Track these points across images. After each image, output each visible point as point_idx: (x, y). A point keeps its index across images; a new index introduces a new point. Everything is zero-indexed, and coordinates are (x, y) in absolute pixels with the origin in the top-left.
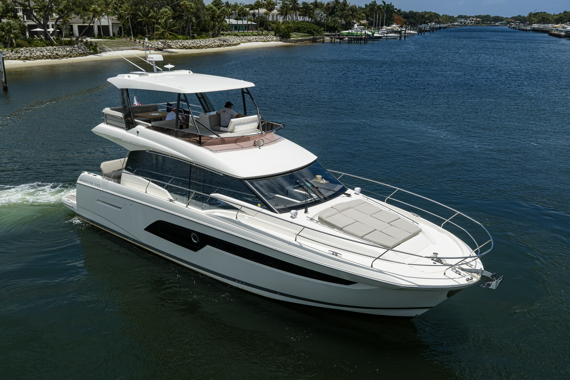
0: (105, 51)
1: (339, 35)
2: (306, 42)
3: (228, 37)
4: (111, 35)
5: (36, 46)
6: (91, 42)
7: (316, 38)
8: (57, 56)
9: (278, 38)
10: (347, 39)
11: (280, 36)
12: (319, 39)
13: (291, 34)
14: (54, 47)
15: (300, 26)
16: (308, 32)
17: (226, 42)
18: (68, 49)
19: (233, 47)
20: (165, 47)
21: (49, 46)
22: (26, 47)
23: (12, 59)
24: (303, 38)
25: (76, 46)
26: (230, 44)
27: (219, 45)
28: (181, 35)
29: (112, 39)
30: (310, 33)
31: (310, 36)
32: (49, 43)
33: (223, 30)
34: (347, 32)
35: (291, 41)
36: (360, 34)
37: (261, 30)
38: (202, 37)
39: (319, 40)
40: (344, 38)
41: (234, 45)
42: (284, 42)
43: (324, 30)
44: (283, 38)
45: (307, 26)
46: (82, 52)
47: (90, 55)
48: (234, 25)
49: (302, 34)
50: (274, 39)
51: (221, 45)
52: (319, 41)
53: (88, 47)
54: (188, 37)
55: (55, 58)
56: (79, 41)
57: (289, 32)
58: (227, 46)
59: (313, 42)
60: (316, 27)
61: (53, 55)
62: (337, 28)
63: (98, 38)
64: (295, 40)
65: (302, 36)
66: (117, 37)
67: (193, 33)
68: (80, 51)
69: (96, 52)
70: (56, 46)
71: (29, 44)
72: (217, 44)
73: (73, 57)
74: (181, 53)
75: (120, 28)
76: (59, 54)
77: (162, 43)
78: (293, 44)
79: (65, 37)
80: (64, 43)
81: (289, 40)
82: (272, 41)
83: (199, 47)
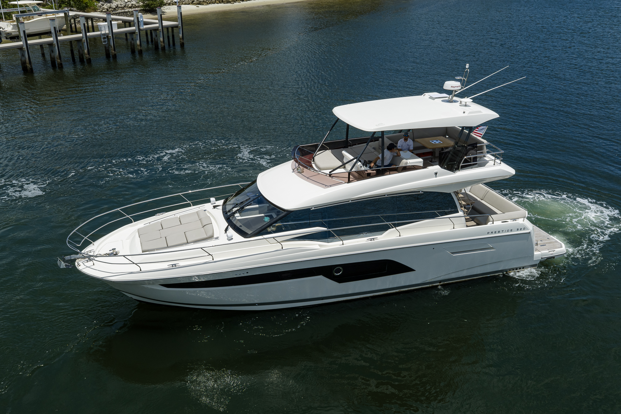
8: (230, 0)
23: (185, 4)
73: (246, 1)
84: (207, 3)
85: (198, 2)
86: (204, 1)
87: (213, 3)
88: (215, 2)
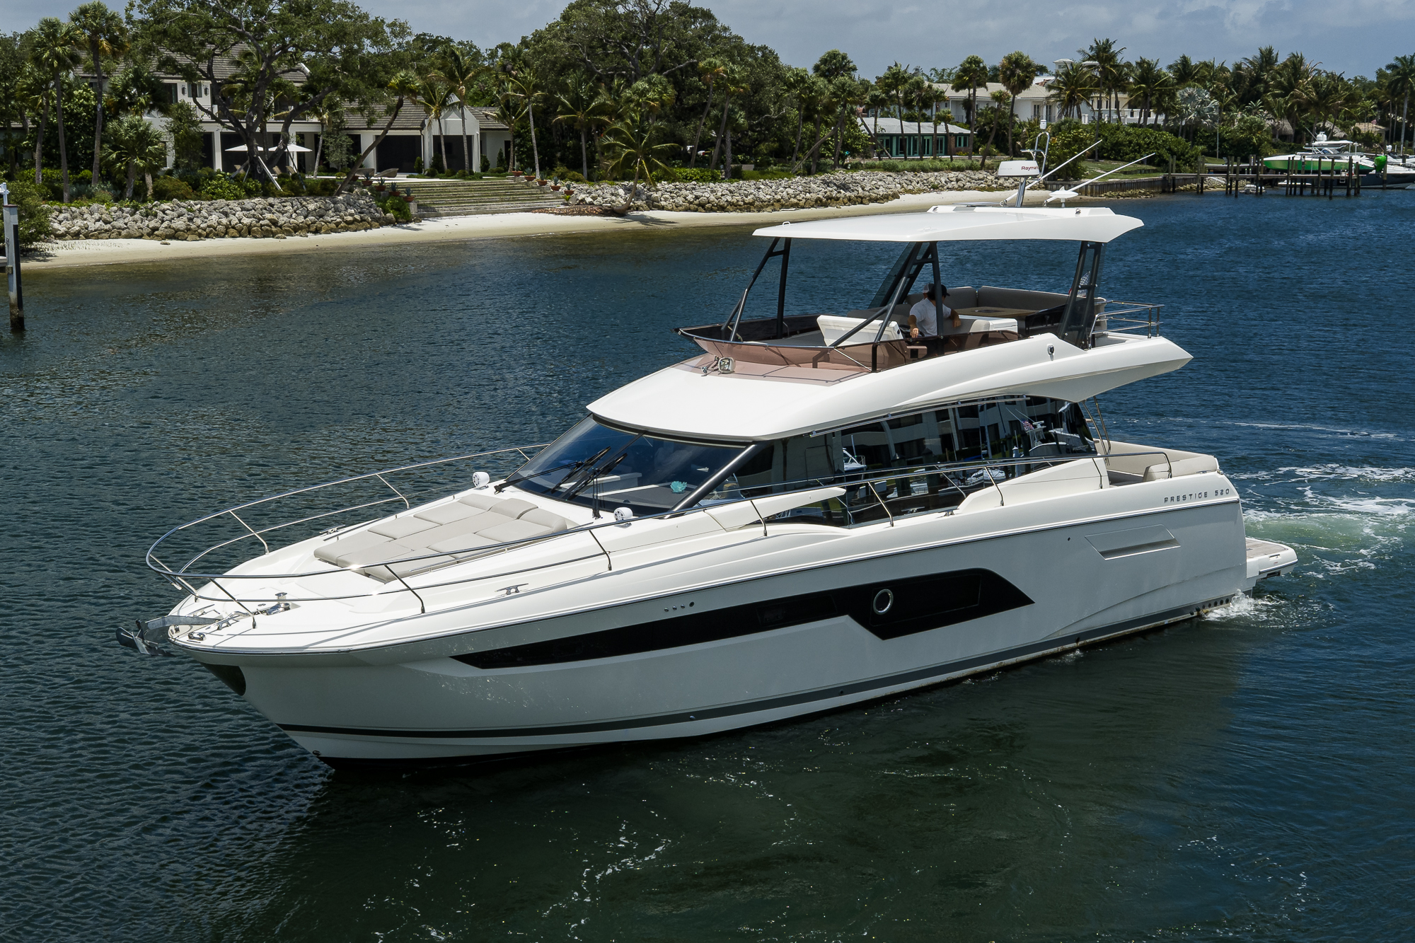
2: (1137, 191)
4: (475, 165)
5: (214, 196)
6: (394, 185)
10: (1286, 182)
13: (1084, 165)
14: (271, 200)
16: (1151, 161)
17: (847, 190)
18: (311, 207)
19: (872, 205)
21: (256, 197)
22: (183, 198)
23: (129, 236)
24: (1127, 179)
25: (340, 198)
26: (862, 198)
27: (821, 201)
28: (695, 167)
29: (477, 179)
30: (1158, 163)
31: (1155, 171)
34: (1286, 157)
36: (1331, 167)
37: (979, 153)
38: (764, 175)
40: (1274, 180)
43: (1211, 154)
45: (1147, 140)
48: (895, 135)
49: (1129, 166)
52: (1186, 190)
53: (380, 201)
54: (719, 173)
55: (267, 234)
56: (358, 184)
58: (851, 201)
59: (1164, 192)
60: (1180, 143)
61: (262, 226)
62: (1257, 145)
63: (428, 175)
64: (1096, 184)
65: (1125, 173)
66: (492, 171)
67: (740, 162)
70: (278, 195)
71: (192, 189)
72: (814, 196)
76: (281, 222)
80: (307, 188)
83: (752, 204)
84: (200, 235)
85: (170, 232)
86: (188, 230)
87: (217, 236)
88: (226, 233)
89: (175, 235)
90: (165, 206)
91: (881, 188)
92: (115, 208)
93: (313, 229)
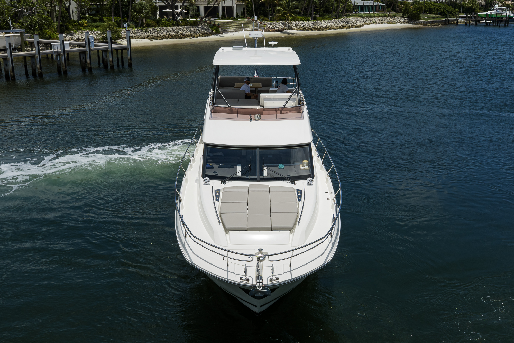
0: (227, 32)
1: (475, 17)
2: (437, 24)
3: (351, 19)
4: (235, 15)
5: (163, 26)
6: (214, 22)
7: (449, 20)
8: (182, 36)
9: (406, 20)
10: (484, 21)
11: (408, 17)
12: (452, 20)
13: (420, 15)
14: (180, 27)
15: (432, 7)
16: (441, 14)
17: (348, 23)
18: (192, 29)
19: (356, 28)
20: (286, 28)
21: (175, 26)
22: (155, 27)
23: (141, 38)
24: (434, 20)
25: (200, 26)
26: (353, 26)
27: (341, 27)
28: (302, 16)
29: (235, 20)
30: (443, 14)
31: (442, 17)
32: (175, 23)
33: (347, 11)
34: (485, 13)
35: (420, 24)
36: (500, 16)
37: (388, 11)
38: (323, 19)
39: (453, 22)
40: (481, 20)
41: (357, 27)
42: (412, 24)
43: (460, 12)
44: (411, 20)
45: (440, 7)
46: (205, 32)
47: (212, 35)
48: (360, 5)
49: (434, 16)
50: (401, 21)
51: (343, 26)
52: (452, 24)
53: (211, 27)
54: (310, 18)
55: (180, 38)
56: (203, 22)
57: (419, 14)
58: (350, 27)
59: (445, 24)
60: (450, 8)
61: (178, 35)
62: (475, 9)
63: (222, 19)
64: (425, 22)
65: (433, 18)
66: (240, 17)
67: (316, 14)
68: (203, 32)
69: (218, 33)
70: (182, 26)
71: (157, 24)
72: (339, 26)
73: (196, 37)
74: (301, 35)
75: (244, 9)
76: (184, 34)
77: (283, 24)
78: (422, 26)
79: (191, 17)
80: (189, 23)
81: (418, 22)
82: (399, 22)
83: (320, 28)
85: (152, 37)
86: (158, 36)
87: (166, 38)
88: (168, 37)
89: (154, 38)
90: (151, 29)
91: (358, 23)
92: (136, 30)
93: (193, 36)
